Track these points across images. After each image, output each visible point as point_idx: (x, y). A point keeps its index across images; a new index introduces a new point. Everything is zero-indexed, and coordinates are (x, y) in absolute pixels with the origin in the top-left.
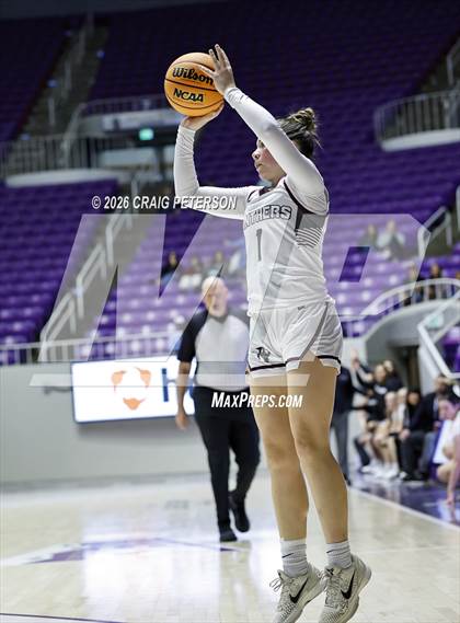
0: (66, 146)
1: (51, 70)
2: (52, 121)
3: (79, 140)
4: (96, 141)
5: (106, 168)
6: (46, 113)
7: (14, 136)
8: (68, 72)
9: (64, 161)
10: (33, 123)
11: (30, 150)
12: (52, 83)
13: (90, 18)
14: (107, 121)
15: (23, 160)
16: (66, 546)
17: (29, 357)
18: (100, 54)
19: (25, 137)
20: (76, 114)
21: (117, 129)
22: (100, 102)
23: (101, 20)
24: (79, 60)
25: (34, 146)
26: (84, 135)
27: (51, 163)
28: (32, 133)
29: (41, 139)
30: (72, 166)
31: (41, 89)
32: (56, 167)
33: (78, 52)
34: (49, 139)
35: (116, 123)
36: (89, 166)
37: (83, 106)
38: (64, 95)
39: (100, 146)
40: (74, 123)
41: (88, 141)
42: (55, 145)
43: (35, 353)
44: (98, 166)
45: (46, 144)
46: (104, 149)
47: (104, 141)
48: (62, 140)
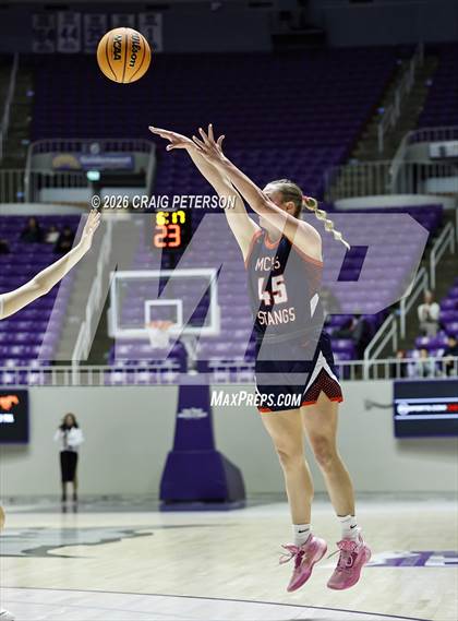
0: (393, 171)
1: (382, 97)
2: (381, 147)
3: (407, 166)
4: (423, 167)
5: (431, 194)
6: (376, 139)
7: (344, 161)
8: (398, 99)
9: (392, 186)
10: (362, 149)
11: (359, 174)
12: (382, 110)
13: (421, 47)
14: (434, 148)
15: (352, 184)
16: (397, 553)
17: (353, 374)
18: (429, 83)
19: (354, 162)
20: (404, 141)
21: (443, 157)
22: (428, 129)
23: (431, 50)
24: (408, 88)
25: (363, 170)
26: (412, 161)
27: (379, 188)
28: (361, 158)
29: (370, 164)
30: (399, 192)
31: (371, 116)
32: (384, 192)
33: (408, 81)
34: (378, 164)
35: (442, 150)
36: (415, 192)
37: (411, 133)
38: (393, 122)
39: (427, 172)
40: (402, 150)
41: (415, 166)
42: (384, 169)
43: (358, 369)
44: (423, 193)
45: (374, 169)
46: (431, 176)
47: (430, 167)
48: (389, 166)
